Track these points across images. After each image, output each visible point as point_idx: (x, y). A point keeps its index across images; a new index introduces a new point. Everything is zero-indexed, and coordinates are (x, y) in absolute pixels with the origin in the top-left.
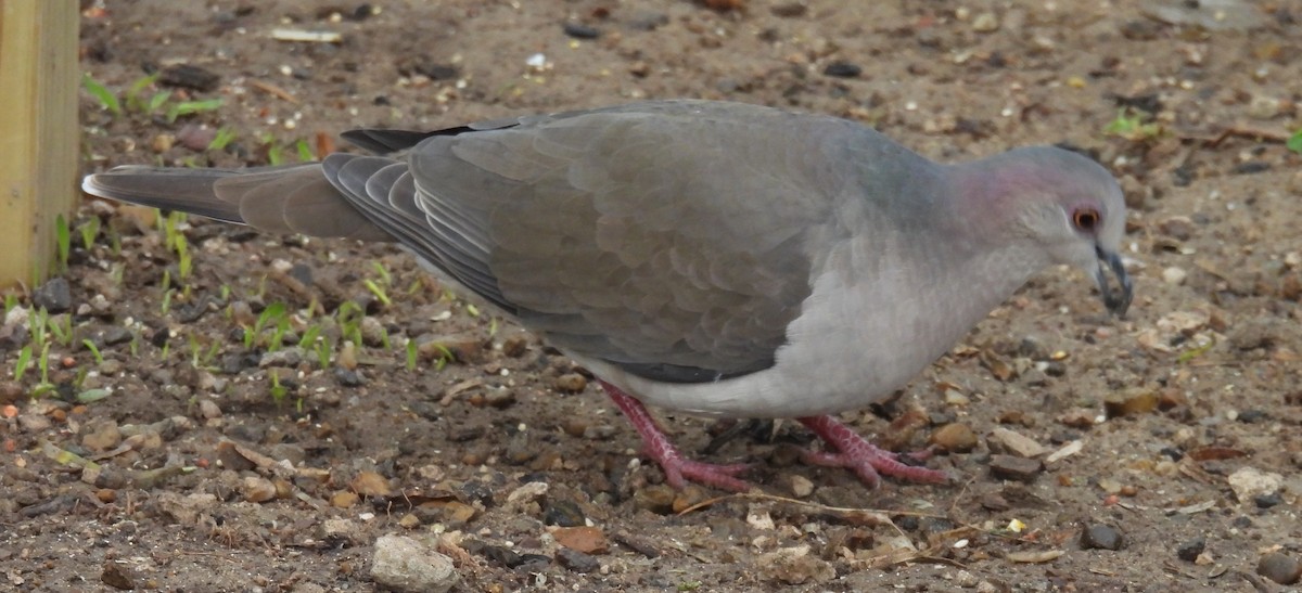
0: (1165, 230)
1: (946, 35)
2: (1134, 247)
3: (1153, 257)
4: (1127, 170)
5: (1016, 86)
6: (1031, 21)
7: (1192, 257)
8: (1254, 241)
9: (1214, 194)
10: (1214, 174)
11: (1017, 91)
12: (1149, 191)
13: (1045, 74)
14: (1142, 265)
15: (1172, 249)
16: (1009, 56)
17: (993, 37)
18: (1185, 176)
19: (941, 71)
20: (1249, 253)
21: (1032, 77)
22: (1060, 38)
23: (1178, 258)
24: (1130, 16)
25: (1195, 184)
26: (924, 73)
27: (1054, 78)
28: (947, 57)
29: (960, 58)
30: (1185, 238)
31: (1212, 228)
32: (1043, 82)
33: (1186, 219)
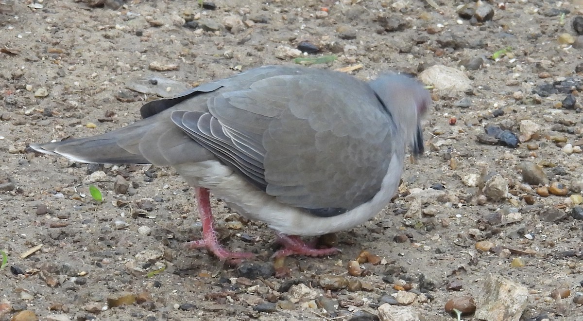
0: (139, 205)
1: (20, 99)
2: (123, 215)
3: (133, 220)
4: (119, 173)
5: (58, 127)
6: (66, 92)
7: (154, 220)
8: (188, 211)
9: (166, 186)
10: (165, 175)
11: (59, 129)
12: (131, 185)
13: (74, 120)
14: (127, 225)
15: (143, 216)
16: (54, 111)
17: (46, 100)
18: (151, 177)
19: (18, 119)
20: (185, 218)
21: (67, 122)
22: (83, 101)
23: (147, 221)
24: (119, 89)
25: (155, 181)
26: (8, 120)
27: (79, 123)
28: (21, 111)
29: (28, 112)
30: (150, 210)
31: (165, 205)
32: (73, 125)
33: (151, 200)
